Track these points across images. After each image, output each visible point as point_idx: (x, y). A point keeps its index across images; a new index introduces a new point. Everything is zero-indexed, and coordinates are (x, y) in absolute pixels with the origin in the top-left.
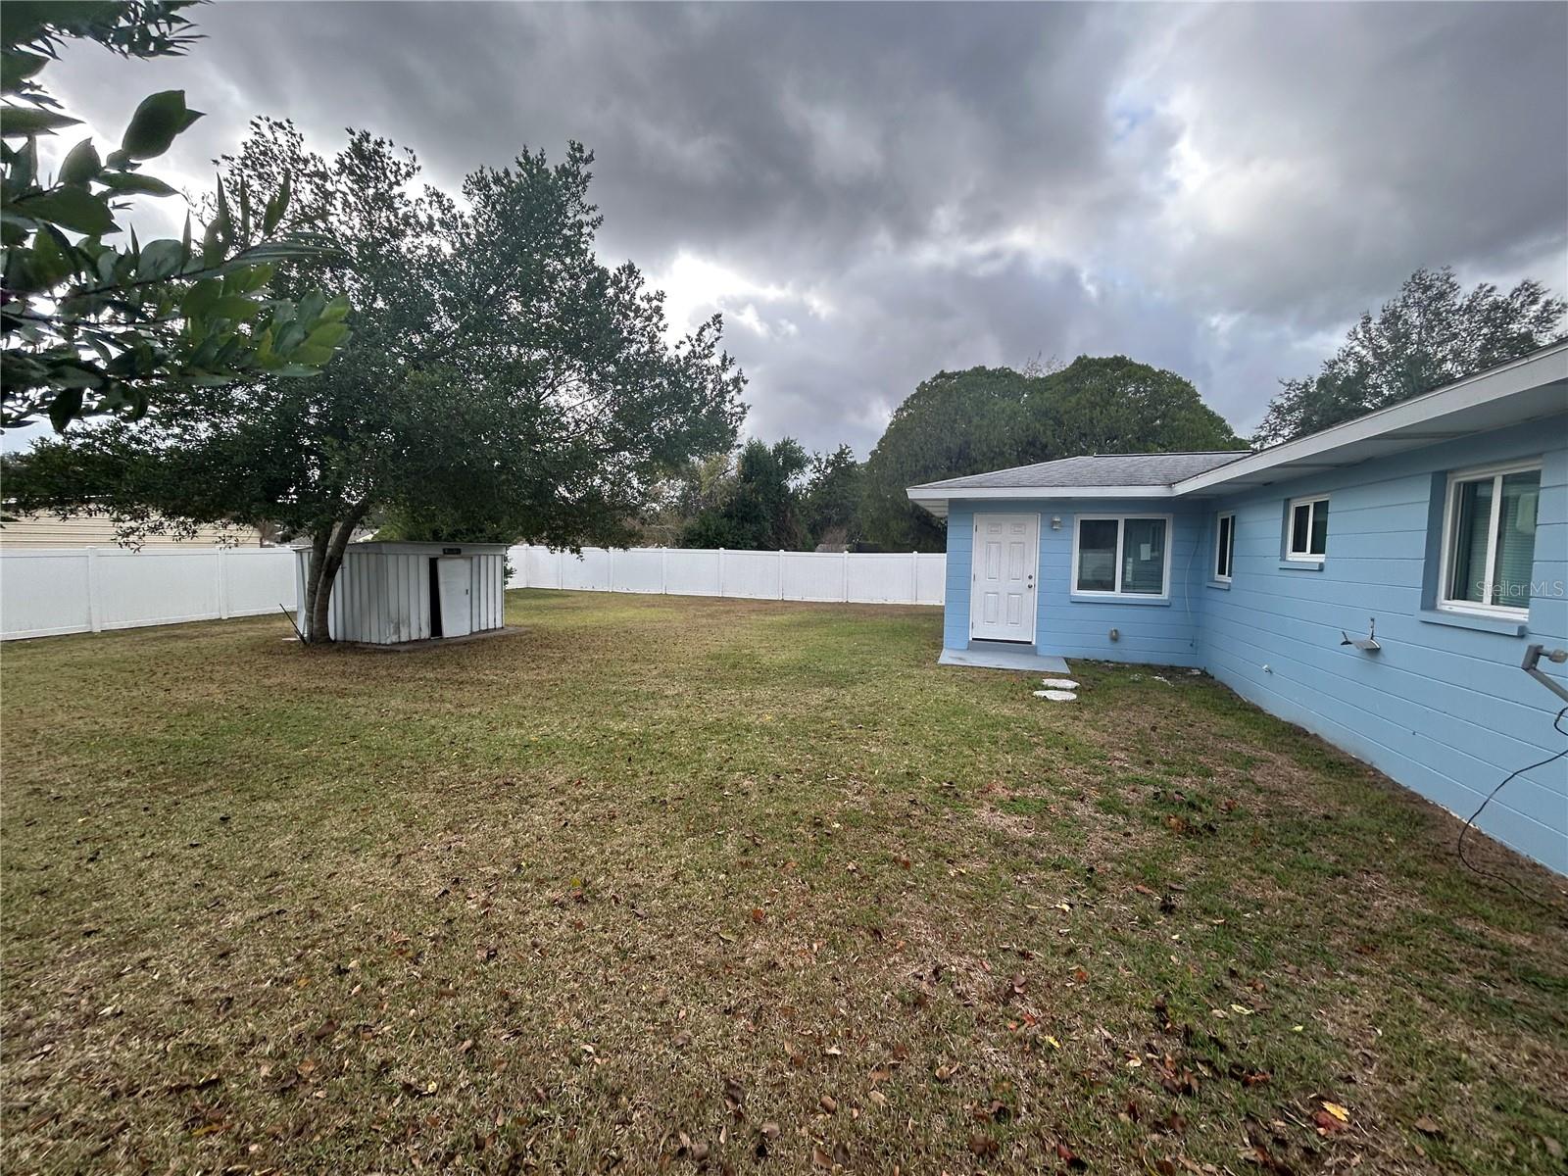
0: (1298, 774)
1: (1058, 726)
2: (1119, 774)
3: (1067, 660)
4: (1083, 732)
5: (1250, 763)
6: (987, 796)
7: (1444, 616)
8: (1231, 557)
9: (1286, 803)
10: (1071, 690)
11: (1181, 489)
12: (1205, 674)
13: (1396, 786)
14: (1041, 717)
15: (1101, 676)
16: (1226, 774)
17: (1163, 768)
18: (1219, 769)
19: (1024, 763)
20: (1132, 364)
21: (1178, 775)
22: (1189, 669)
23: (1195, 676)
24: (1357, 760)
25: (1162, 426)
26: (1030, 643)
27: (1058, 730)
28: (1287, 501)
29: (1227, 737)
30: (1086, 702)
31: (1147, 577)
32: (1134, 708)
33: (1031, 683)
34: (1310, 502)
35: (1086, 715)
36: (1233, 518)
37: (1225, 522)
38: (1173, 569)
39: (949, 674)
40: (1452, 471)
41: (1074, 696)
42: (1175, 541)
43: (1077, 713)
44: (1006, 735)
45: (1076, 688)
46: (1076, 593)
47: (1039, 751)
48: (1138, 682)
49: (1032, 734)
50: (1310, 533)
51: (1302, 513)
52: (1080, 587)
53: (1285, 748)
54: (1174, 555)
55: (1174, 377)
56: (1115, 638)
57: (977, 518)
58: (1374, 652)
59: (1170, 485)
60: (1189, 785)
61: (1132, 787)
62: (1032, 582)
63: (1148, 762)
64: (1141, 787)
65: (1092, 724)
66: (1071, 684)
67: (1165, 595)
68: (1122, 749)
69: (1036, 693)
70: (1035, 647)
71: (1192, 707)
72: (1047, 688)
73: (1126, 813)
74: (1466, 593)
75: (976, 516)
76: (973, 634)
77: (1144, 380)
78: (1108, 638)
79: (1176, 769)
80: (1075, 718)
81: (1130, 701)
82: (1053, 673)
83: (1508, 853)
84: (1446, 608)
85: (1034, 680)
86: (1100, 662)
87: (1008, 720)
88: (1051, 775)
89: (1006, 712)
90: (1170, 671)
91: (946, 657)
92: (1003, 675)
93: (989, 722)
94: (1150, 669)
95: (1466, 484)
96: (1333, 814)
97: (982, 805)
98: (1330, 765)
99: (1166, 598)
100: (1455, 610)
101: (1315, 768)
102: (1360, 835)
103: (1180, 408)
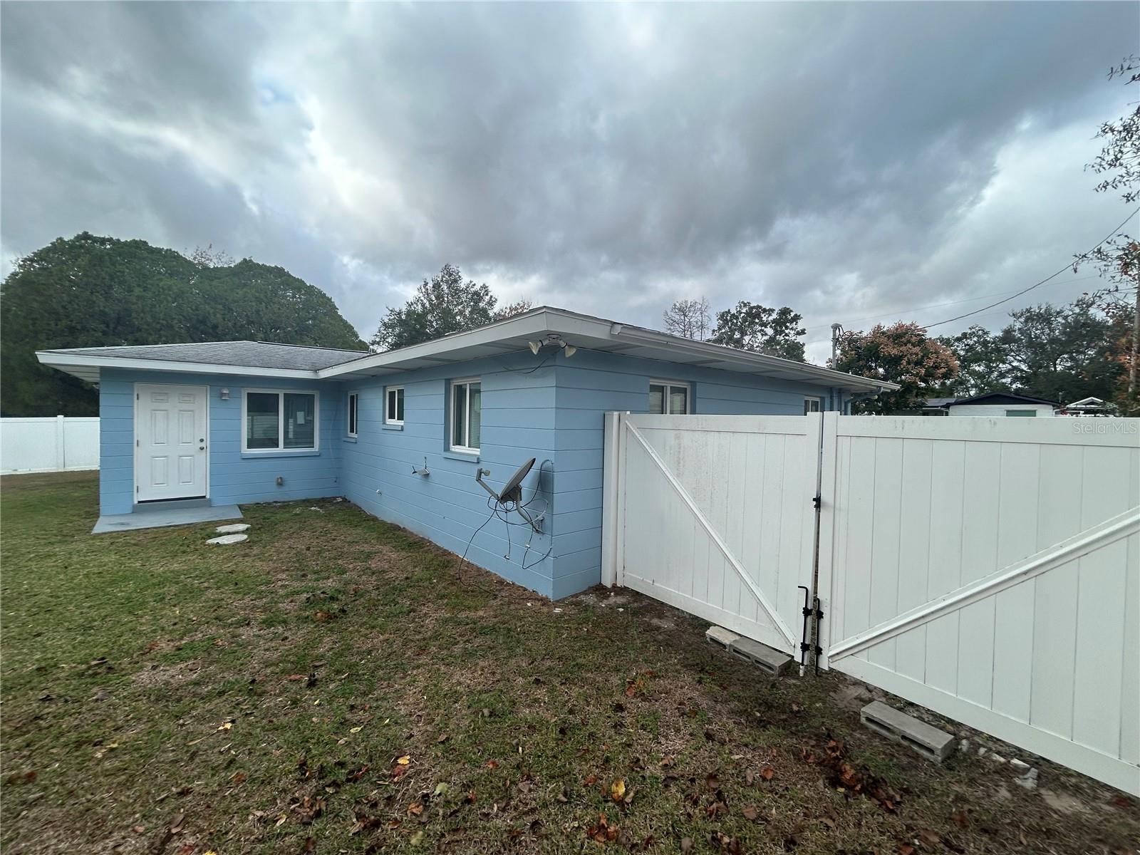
0: (394, 556)
1: (230, 565)
2: (281, 592)
3: (240, 507)
4: (253, 566)
5: (369, 556)
6: (148, 656)
7: (454, 455)
8: (357, 420)
9: (387, 577)
10: (243, 532)
11: (324, 374)
12: (345, 500)
13: (438, 548)
14: (213, 562)
15: (269, 515)
16: (354, 568)
17: (314, 577)
18: (351, 566)
19: (192, 611)
20: (290, 275)
21: (324, 579)
22: (335, 498)
23: (338, 503)
24: (423, 538)
25: (314, 325)
26: (204, 497)
27: (229, 570)
28: (385, 387)
29: (356, 542)
30: (256, 539)
31: (302, 436)
32: (295, 535)
33: (204, 533)
34: (395, 389)
35: (256, 551)
36: (357, 395)
37: (352, 397)
38: (321, 430)
39: (106, 543)
40: (452, 379)
41: (245, 537)
42: (321, 411)
43: (247, 551)
44: (174, 588)
45: (247, 529)
46: (246, 451)
47: (209, 594)
48: (298, 515)
49: (202, 580)
50: (396, 408)
51: (392, 394)
52: (249, 447)
53: (388, 540)
54: (321, 420)
55: (320, 292)
56: (281, 483)
57: (137, 387)
58: (427, 475)
59: (316, 371)
60: (331, 584)
61: (289, 600)
62: (203, 445)
63: (303, 576)
64: (296, 597)
65: (260, 557)
66: (242, 527)
67: (316, 448)
68: (284, 571)
69: (210, 541)
70: (210, 500)
71: (336, 525)
72: (220, 535)
73: (285, 622)
74: (460, 442)
75: (136, 385)
76: (138, 498)
77: (299, 291)
78: (275, 483)
79: (323, 574)
80: (246, 555)
81: (292, 530)
82: (226, 520)
83: (479, 569)
84: (453, 450)
85: (208, 530)
86: (269, 504)
87: (177, 574)
88: (221, 612)
89: (176, 566)
90: (322, 502)
91: (101, 527)
92: (174, 531)
93: (155, 581)
94: (307, 502)
95: (457, 386)
96: (410, 576)
97: (141, 668)
98: (410, 545)
99: (317, 450)
100: (457, 450)
101: (403, 549)
102: (421, 584)
103: (325, 314)
